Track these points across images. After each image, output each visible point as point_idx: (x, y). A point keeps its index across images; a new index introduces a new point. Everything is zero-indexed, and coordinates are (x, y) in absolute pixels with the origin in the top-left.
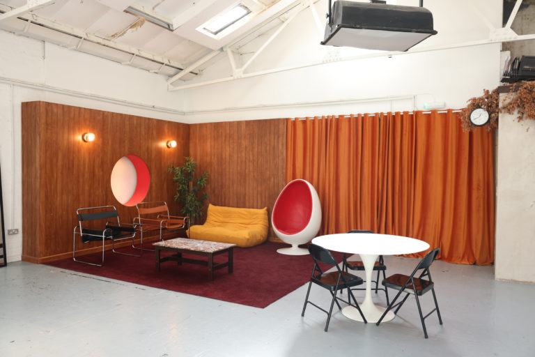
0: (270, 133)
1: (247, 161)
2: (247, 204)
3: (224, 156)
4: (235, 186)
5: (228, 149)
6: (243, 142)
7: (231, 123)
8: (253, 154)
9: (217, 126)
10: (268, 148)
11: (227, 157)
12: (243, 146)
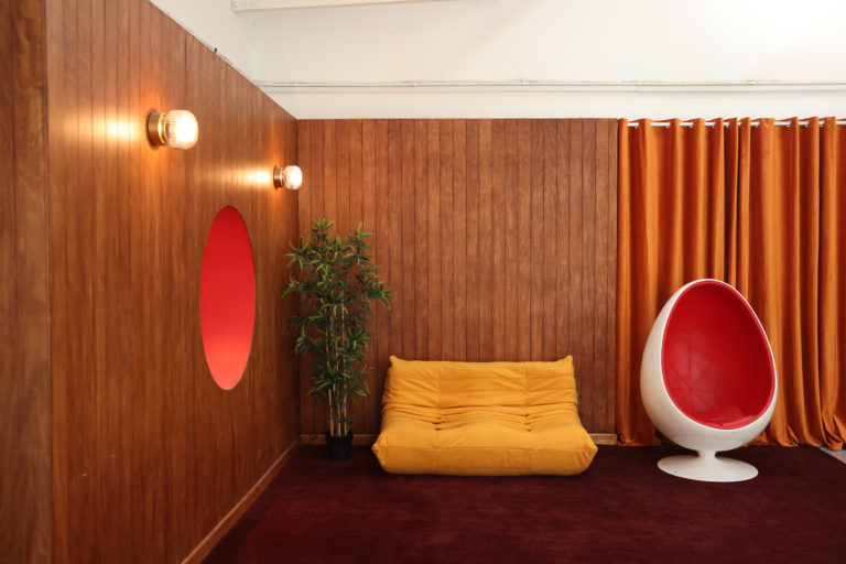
0: (568, 158)
1: (498, 231)
2: (499, 350)
3: (421, 215)
4: (459, 299)
5: (434, 196)
6: (484, 178)
7: (444, 125)
8: (517, 215)
9: (396, 129)
10: (563, 196)
11: (434, 220)
12: (486, 190)
